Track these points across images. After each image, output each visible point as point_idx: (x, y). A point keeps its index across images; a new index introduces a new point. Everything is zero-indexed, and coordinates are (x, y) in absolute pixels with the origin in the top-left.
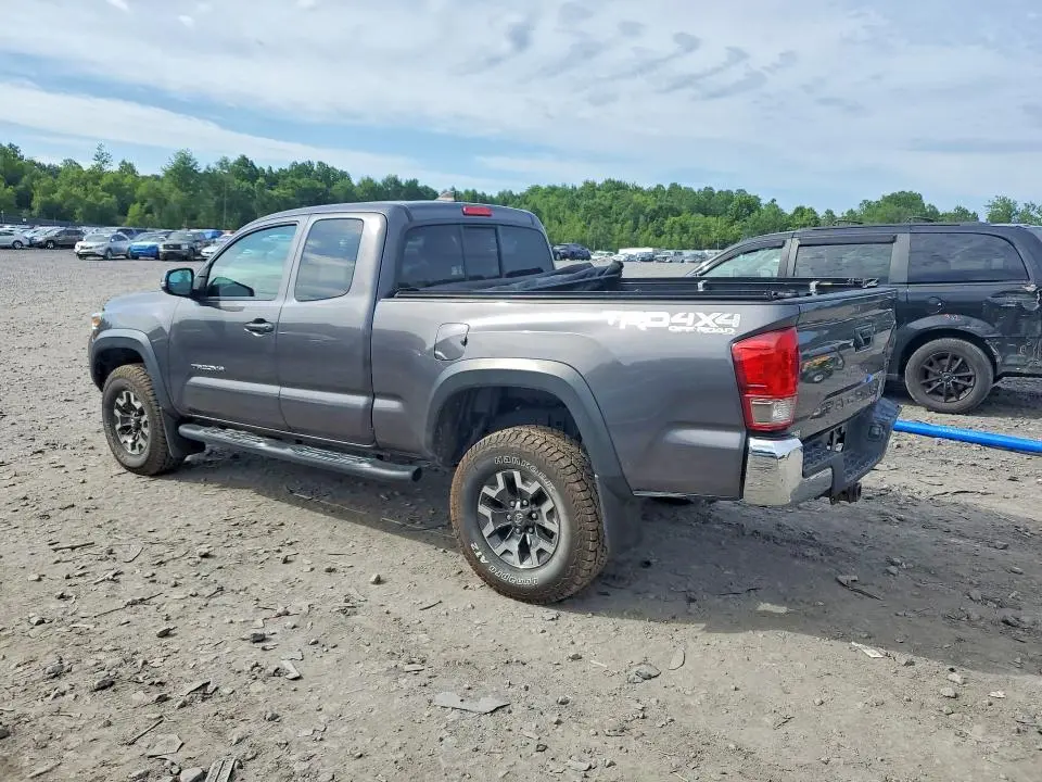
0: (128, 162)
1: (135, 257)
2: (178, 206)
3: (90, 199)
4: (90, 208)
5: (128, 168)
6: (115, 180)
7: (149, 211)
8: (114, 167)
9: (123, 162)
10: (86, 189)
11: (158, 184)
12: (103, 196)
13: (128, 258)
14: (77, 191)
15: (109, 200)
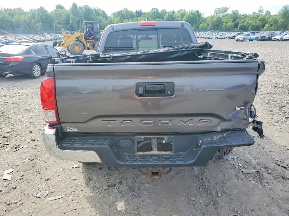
0: (268, 11)
1: (252, 40)
2: (281, 23)
3: (254, 23)
4: (254, 26)
5: (268, 13)
6: (263, 17)
7: (271, 26)
8: (264, 13)
9: (267, 11)
10: (253, 21)
11: (276, 17)
12: (258, 22)
13: (250, 41)
14: (250, 22)
15: (259, 23)
